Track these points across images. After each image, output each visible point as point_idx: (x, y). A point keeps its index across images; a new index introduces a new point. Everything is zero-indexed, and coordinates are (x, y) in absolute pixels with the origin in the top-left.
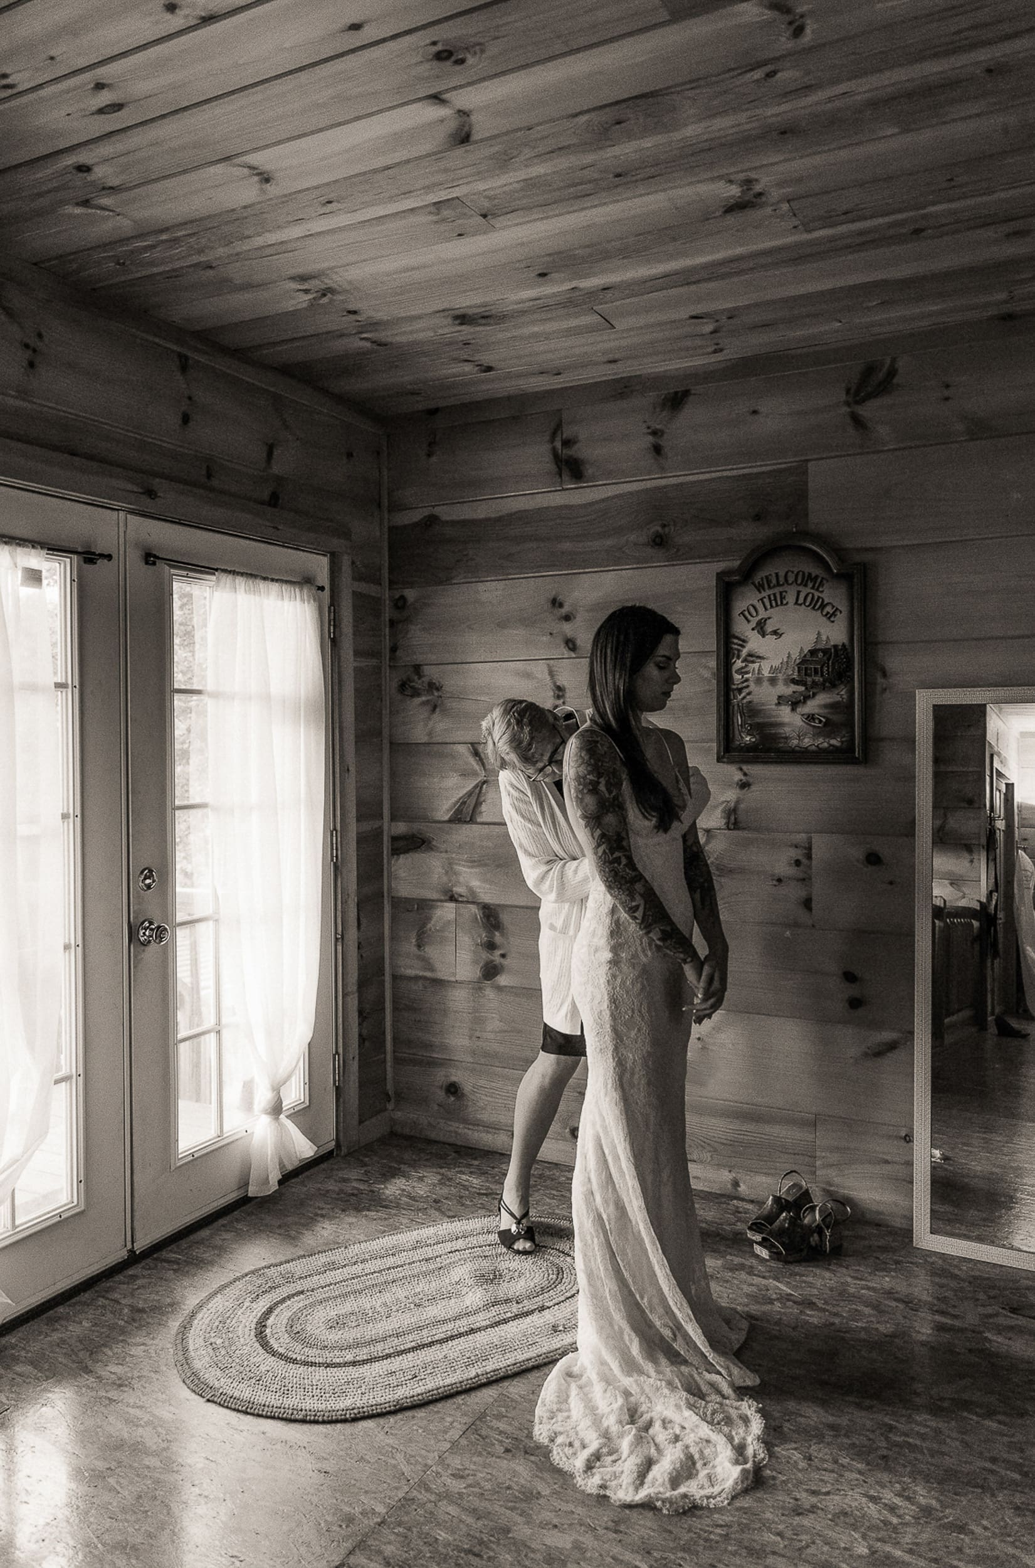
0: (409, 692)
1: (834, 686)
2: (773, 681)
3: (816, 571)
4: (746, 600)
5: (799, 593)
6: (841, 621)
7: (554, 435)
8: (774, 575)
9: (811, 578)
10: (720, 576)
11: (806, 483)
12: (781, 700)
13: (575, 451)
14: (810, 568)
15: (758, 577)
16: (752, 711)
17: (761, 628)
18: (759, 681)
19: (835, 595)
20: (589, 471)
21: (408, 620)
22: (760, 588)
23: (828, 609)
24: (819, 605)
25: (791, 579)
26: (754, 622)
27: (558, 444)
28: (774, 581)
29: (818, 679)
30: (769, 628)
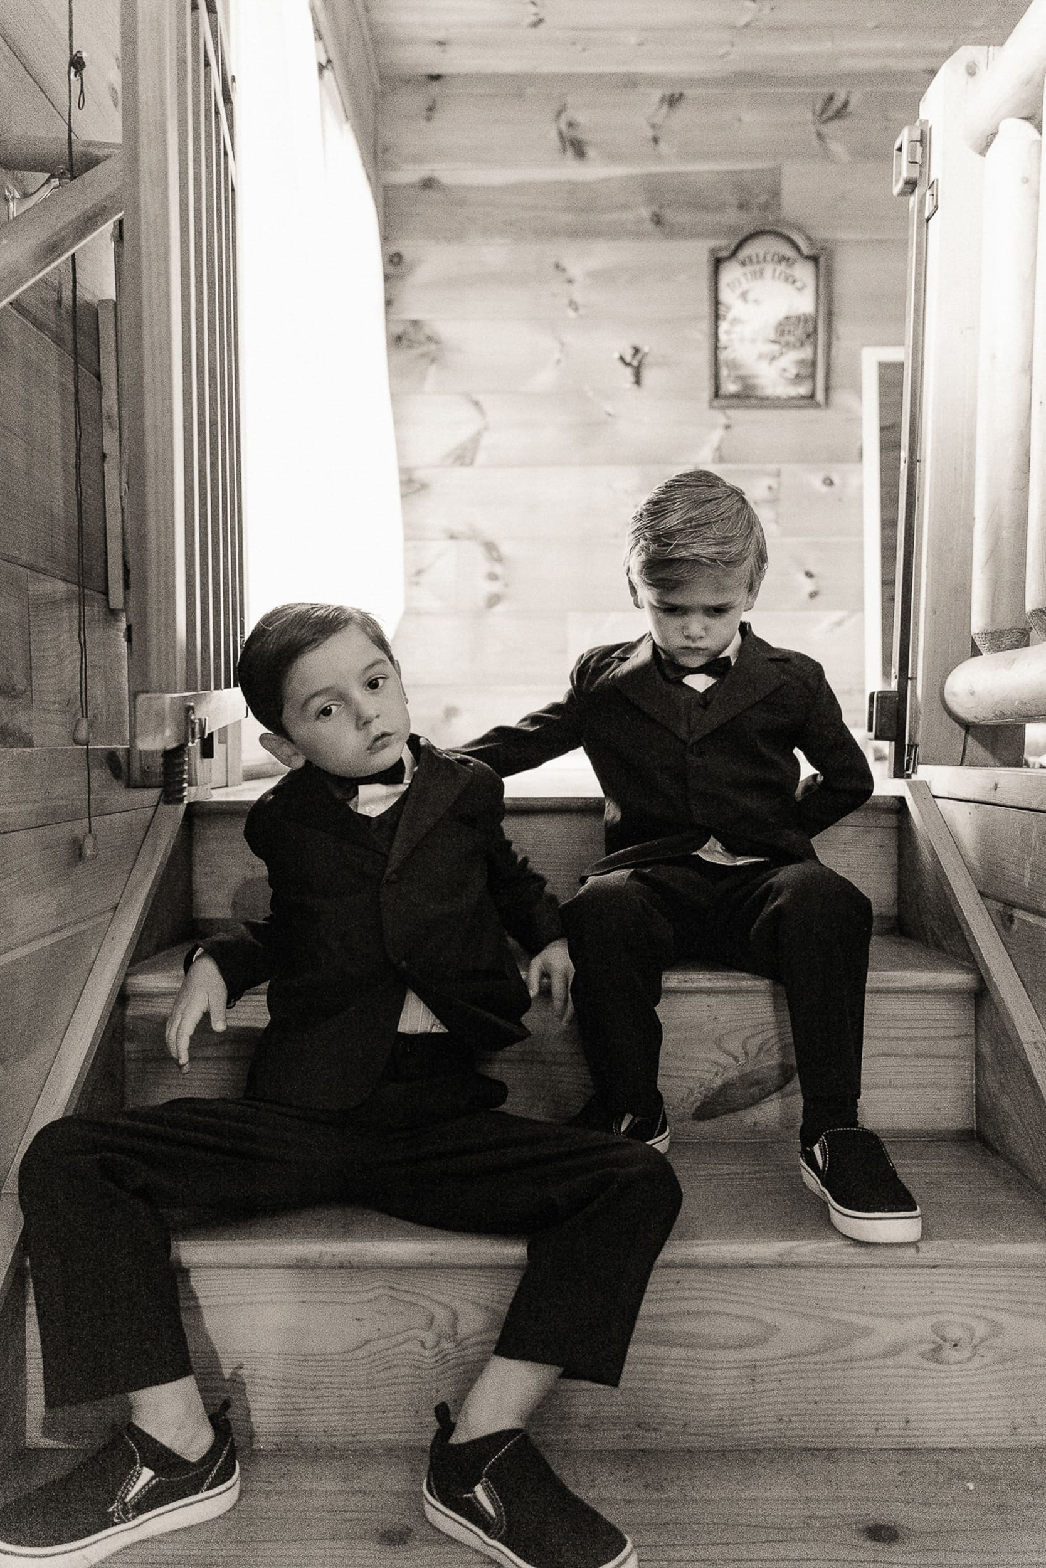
0: (405, 343)
1: (802, 345)
2: (753, 341)
3: (789, 252)
4: (731, 274)
5: (775, 270)
6: (810, 292)
7: (559, 115)
8: (755, 256)
9: (784, 259)
10: (713, 251)
11: (780, 182)
12: (760, 357)
13: (580, 134)
14: (787, 251)
15: (743, 254)
16: (734, 365)
17: (744, 296)
18: (742, 340)
19: (804, 272)
20: (591, 152)
21: (402, 276)
22: (743, 264)
23: (799, 284)
24: (792, 281)
25: (769, 258)
26: (739, 291)
27: (563, 127)
28: (754, 259)
29: (791, 339)
30: (751, 296)
